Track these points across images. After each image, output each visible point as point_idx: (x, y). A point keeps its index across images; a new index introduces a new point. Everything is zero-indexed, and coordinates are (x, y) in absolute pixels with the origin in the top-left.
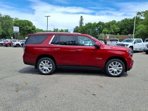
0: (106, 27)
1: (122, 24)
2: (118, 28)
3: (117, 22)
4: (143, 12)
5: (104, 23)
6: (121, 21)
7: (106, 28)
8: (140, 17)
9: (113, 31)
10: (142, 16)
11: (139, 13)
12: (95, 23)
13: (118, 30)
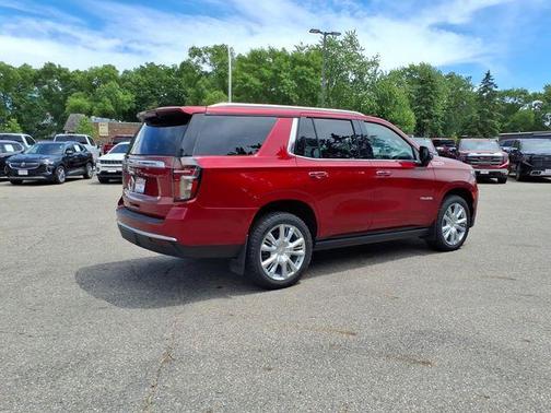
0: (78, 87)
1: (141, 83)
2: (129, 97)
3: (121, 74)
4: (207, 50)
5: (66, 70)
6: (137, 71)
7: (80, 93)
8: (200, 64)
9: (111, 108)
10: (204, 61)
11: (195, 52)
12: (25, 69)
13: (129, 102)
